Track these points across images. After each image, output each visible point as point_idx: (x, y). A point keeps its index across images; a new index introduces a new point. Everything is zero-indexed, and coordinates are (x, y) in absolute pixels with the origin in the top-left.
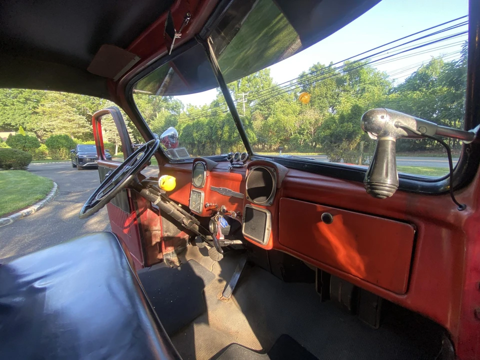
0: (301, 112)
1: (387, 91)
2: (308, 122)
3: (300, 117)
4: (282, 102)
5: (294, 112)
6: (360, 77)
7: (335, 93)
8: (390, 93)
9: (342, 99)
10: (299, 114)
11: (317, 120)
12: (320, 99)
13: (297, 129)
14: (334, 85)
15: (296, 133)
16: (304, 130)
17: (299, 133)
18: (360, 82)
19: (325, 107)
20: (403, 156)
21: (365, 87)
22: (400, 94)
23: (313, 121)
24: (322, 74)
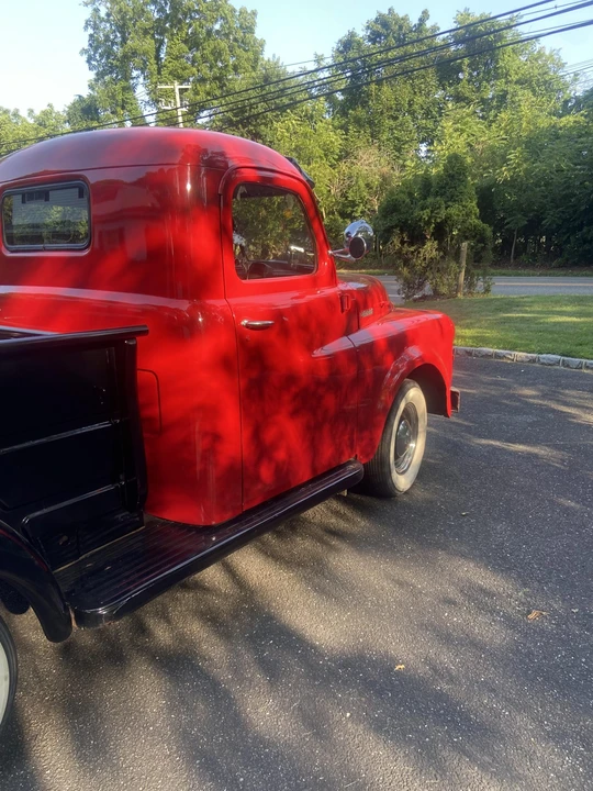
0: (345, 155)
1: (559, 105)
2: (362, 183)
3: (343, 166)
4: (291, 120)
5: (327, 152)
6: (497, 62)
7: (435, 103)
8: (566, 110)
9: (448, 125)
10: (340, 159)
11: (385, 179)
12: (395, 118)
13: (337, 203)
14: (432, 80)
15: (333, 214)
16: (353, 204)
17: (344, 215)
18: (497, 77)
19: (407, 142)
20: (583, 275)
21: (506, 93)
22: (586, 117)
23: (376, 180)
24: (401, 43)
